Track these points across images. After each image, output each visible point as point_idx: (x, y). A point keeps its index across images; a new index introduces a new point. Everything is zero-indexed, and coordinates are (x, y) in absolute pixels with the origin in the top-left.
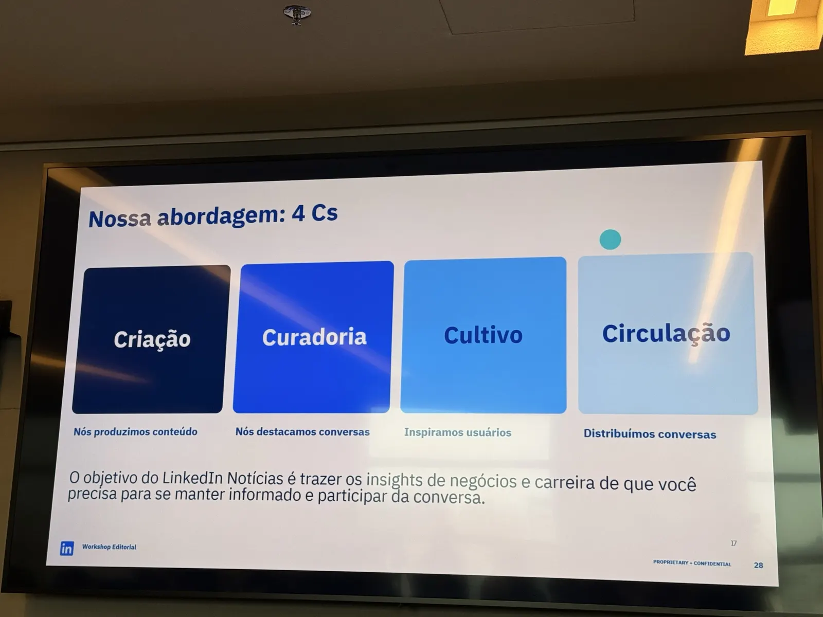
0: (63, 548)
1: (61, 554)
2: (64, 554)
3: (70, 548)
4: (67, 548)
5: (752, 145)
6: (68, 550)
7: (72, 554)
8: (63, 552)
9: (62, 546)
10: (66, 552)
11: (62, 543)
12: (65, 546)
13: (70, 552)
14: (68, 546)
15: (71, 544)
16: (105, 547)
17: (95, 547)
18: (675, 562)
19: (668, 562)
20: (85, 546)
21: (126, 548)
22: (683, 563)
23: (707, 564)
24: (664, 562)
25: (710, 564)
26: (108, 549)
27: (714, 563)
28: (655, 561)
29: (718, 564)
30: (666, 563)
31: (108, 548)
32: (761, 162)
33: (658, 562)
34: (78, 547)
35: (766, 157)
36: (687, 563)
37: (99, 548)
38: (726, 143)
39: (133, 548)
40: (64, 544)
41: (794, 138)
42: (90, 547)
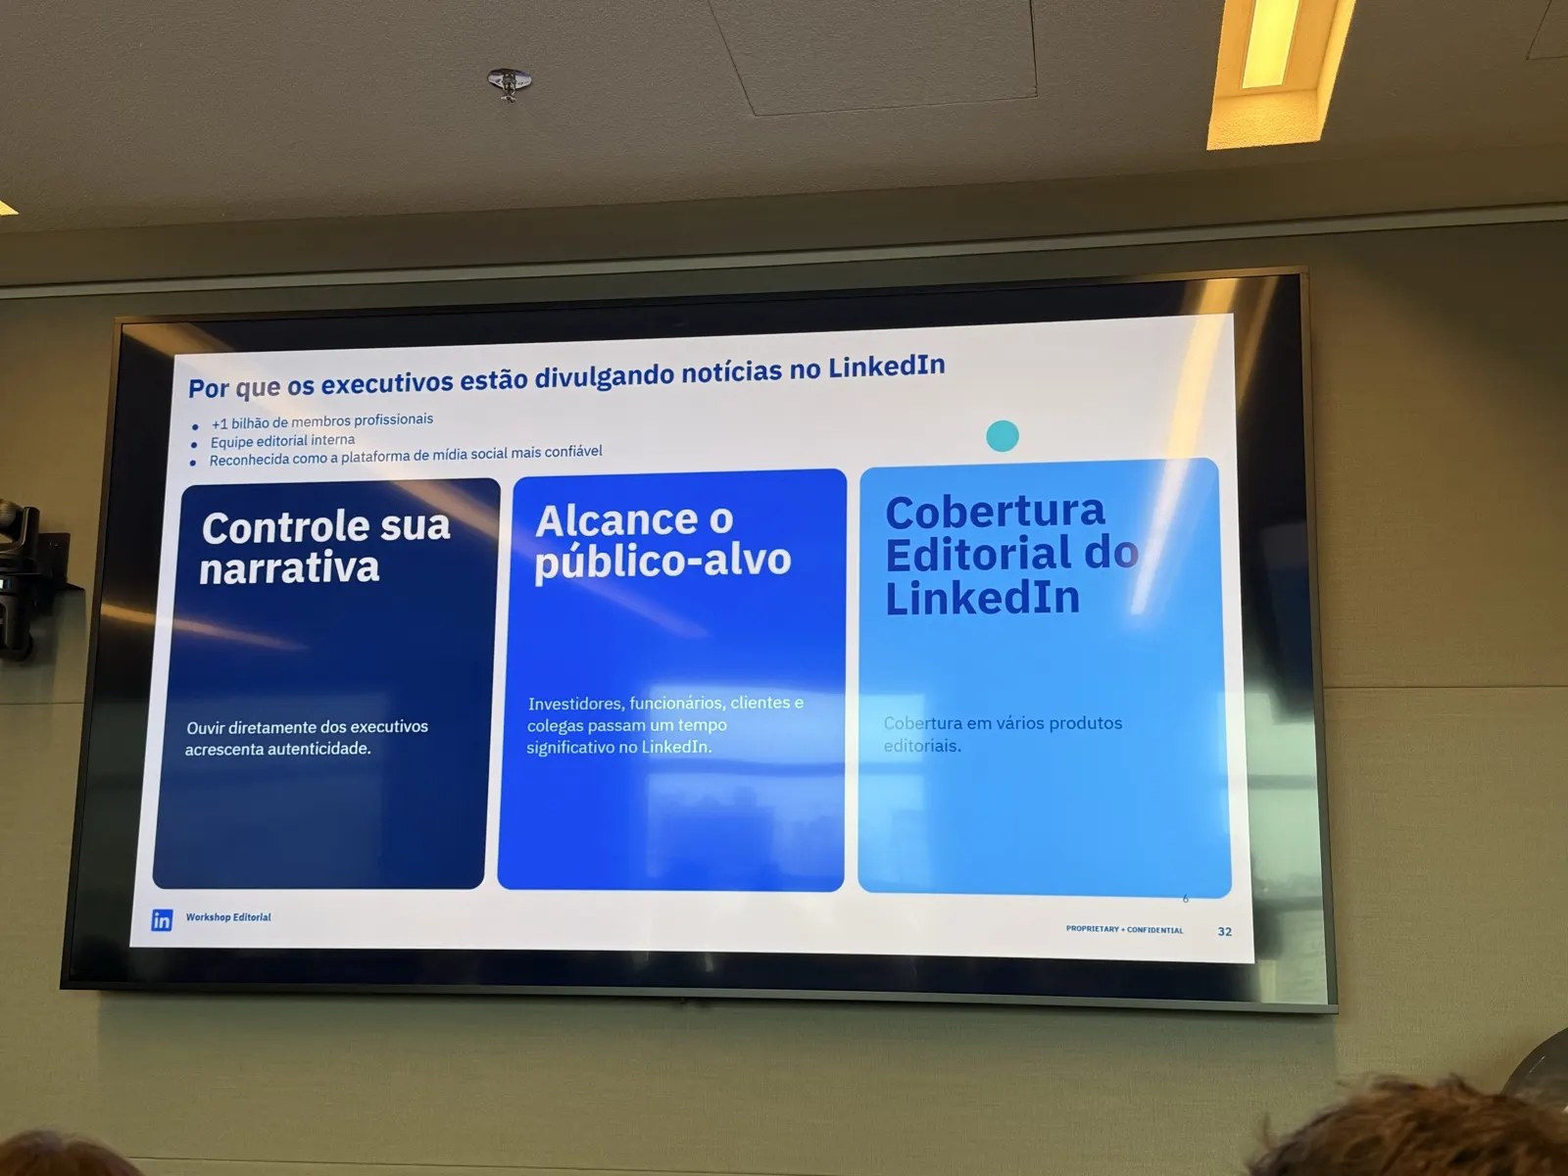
0: (157, 919)
1: (153, 929)
2: (158, 929)
3: (167, 919)
4: (162, 919)
5: (1221, 288)
6: (164, 922)
7: (169, 929)
8: (156, 926)
9: (154, 917)
10: (161, 926)
11: (155, 911)
12: (159, 917)
13: (167, 926)
14: (164, 917)
15: (168, 913)
16: (222, 918)
17: (206, 918)
18: (1100, 929)
19: (1089, 928)
20: (190, 917)
21: (254, 918)
22: (1112, 929)
23: (1147, 931)
24: (1083, 928)
25: (1152, 930)
26: (227, 920)
27: (1158, 929)
28: (1068, 928)
29: (1164, 930)
30: (1085, 930)
31: (228, 918)
32: (1232, 315)
33: (1074, 928)
34: (179, 918)
35: (1242, 307)
36: (1117, 929)
37: (212, 919)
38: (1181, 285)
39: (266, 918)
40: (157, 914)
41: (1283, 278)
42: (198, 918)
